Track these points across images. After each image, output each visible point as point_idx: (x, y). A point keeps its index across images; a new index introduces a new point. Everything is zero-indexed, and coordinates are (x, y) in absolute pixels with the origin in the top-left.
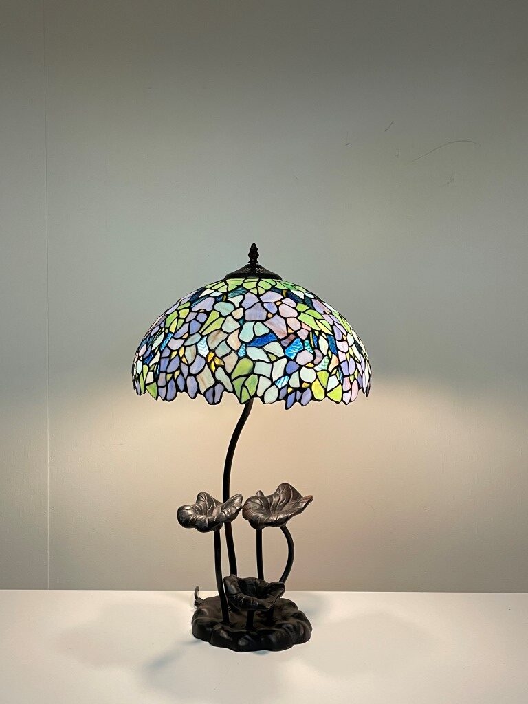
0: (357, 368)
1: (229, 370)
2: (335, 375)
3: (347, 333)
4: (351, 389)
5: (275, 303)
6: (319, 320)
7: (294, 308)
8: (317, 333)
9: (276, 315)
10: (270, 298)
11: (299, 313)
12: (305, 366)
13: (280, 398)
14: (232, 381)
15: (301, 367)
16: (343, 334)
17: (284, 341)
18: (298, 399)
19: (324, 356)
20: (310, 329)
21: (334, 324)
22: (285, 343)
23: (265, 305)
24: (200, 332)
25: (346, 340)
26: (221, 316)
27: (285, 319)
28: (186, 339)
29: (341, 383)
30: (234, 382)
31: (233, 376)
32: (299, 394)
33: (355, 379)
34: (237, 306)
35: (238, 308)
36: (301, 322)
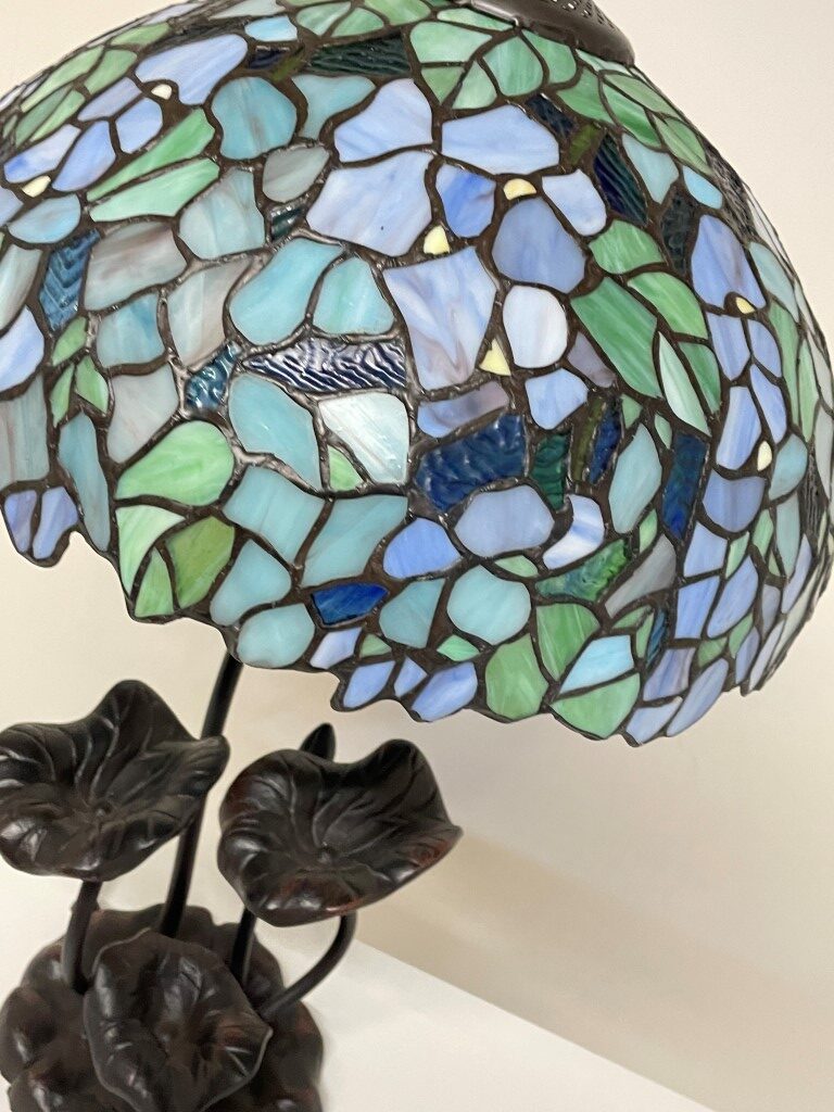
0: (755, 608)
1: (120, 449)
2: (632, 632)
3: (792, 429)
4: (684, 694)
5: (503, 179)
6: (676, 339)
7: (585, 242)
8: (631, 410)
9: (470, 251)
10: (492, 145)
11: (594, 275)
12: (489, 564)
13: (316, 661)
14: (116, 504)
15: (469, 561)
16: (765, 435)
17: (442, 407)
18: (401, 688)
19: (611, 536)
20: (605, 382)
21: (743, 380)
22: (440, 421)
23: (446, 176)
24: (91, 196)
25: (767, 473)
26: (213, 149)
27: (505, 284)
28: (30, 204)
29: (643, 668)
30: (122, 513)
31: (129, 487)
32: (411, 673)
33: (725, 654)
34: (312, 129)
35: (311, 143)
36: (575, 326)
